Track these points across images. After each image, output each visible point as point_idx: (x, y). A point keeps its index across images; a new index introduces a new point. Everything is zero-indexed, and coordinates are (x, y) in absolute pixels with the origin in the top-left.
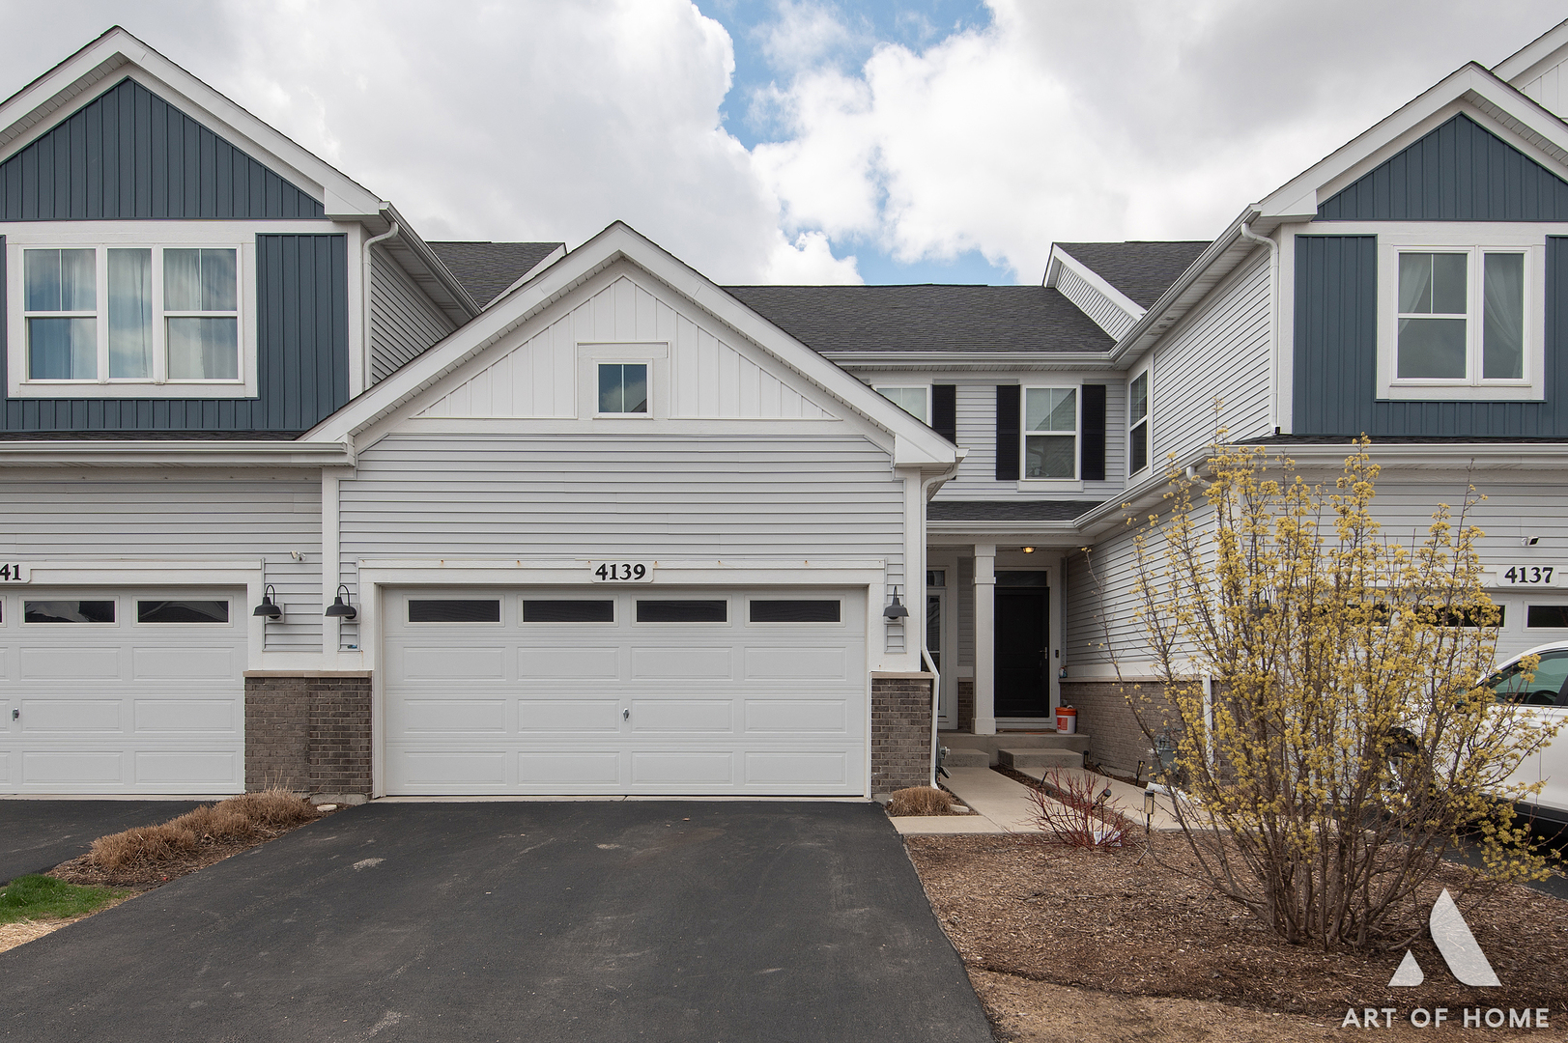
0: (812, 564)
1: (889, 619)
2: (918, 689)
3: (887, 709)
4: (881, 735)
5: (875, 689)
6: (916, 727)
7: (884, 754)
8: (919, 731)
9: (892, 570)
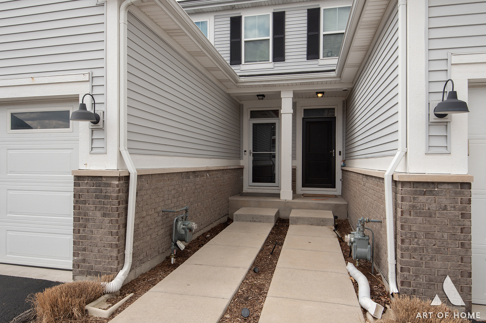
0: (38, 81)
1: (93, 124)
2: (109, 185)
3: (85, 202)
4: (81, 225)
5: (75, 184)
6: (107, 219)
7: (82, 242)
8: (109, 223)
9: (96, 82)
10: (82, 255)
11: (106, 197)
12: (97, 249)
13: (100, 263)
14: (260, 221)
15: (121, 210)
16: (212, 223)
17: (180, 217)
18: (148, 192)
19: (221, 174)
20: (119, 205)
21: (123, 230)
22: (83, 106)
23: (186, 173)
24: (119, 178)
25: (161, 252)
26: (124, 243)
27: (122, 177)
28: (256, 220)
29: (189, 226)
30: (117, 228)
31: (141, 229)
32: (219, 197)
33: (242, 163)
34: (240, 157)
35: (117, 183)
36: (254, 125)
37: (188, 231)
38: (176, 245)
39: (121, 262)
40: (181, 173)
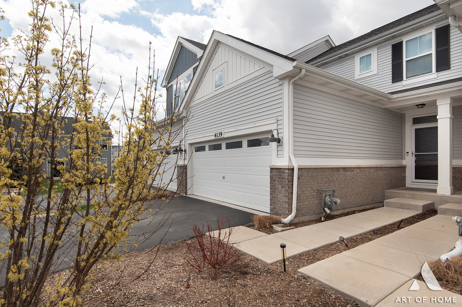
0: (256, 125)
1: (278, 143)
2: (284, 173)
3: (274, 181)
4: (273, 191)
5: (271, 172)
6: (283, 189)
7: (273, 199)
8: (284, 191)
9: (279, 123)
10: (274, 205)
11: (283, 178)
12: (279, 203)
13: (281, 210)
14: (408, 209)
15: (290, 185)
16: (364, 205)
17: (328, 194)
18: (306, 178)
19: (374, 171)
20: (289, 182)
21: (291, 195)
22: (273, 136)
23: (337, 169)
24: (289, 169)
25: (316, 213)
26: (292, 202)
27: (290, 168)
28: (404, 207)
29: (335, 200)
30: (288, 194)
31: (302, 197)
32: (372, 187)
33: (404, 163)
34: (402, 158)
35: (287, 171)
36: (416, 130)
37: (334, 203)
38: (324, 210)
39: (290, 212)
40: (332, 168)
